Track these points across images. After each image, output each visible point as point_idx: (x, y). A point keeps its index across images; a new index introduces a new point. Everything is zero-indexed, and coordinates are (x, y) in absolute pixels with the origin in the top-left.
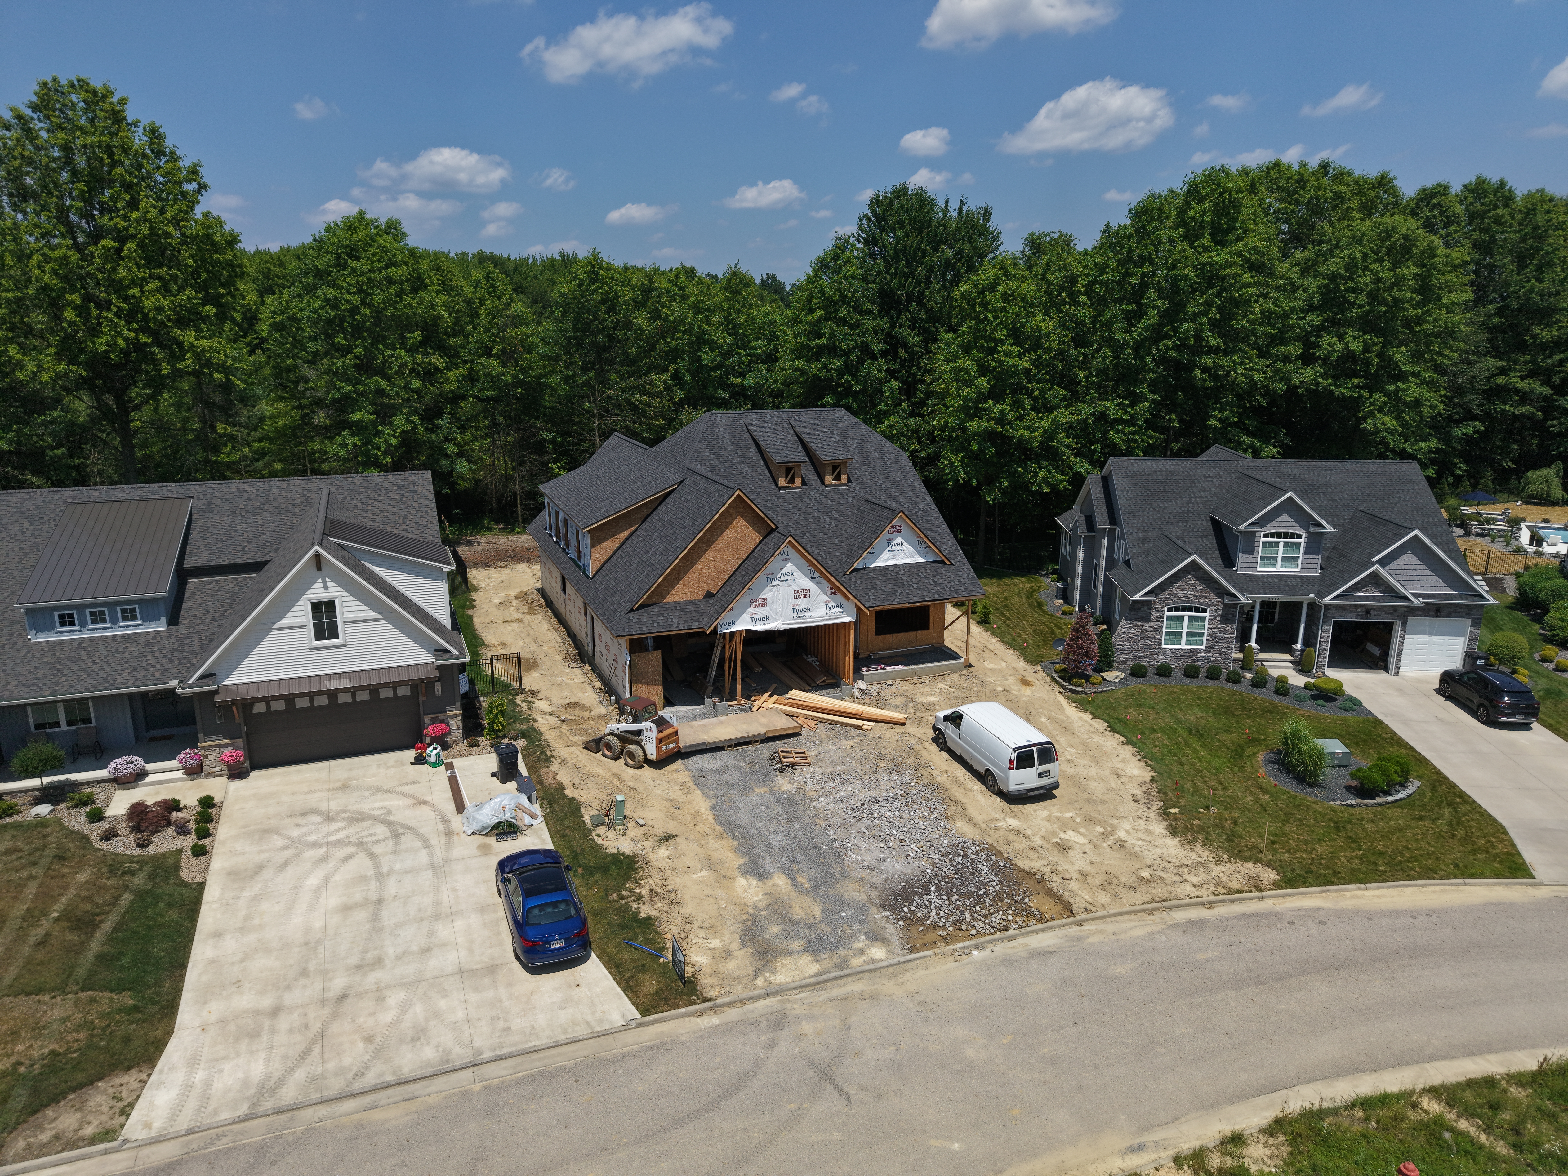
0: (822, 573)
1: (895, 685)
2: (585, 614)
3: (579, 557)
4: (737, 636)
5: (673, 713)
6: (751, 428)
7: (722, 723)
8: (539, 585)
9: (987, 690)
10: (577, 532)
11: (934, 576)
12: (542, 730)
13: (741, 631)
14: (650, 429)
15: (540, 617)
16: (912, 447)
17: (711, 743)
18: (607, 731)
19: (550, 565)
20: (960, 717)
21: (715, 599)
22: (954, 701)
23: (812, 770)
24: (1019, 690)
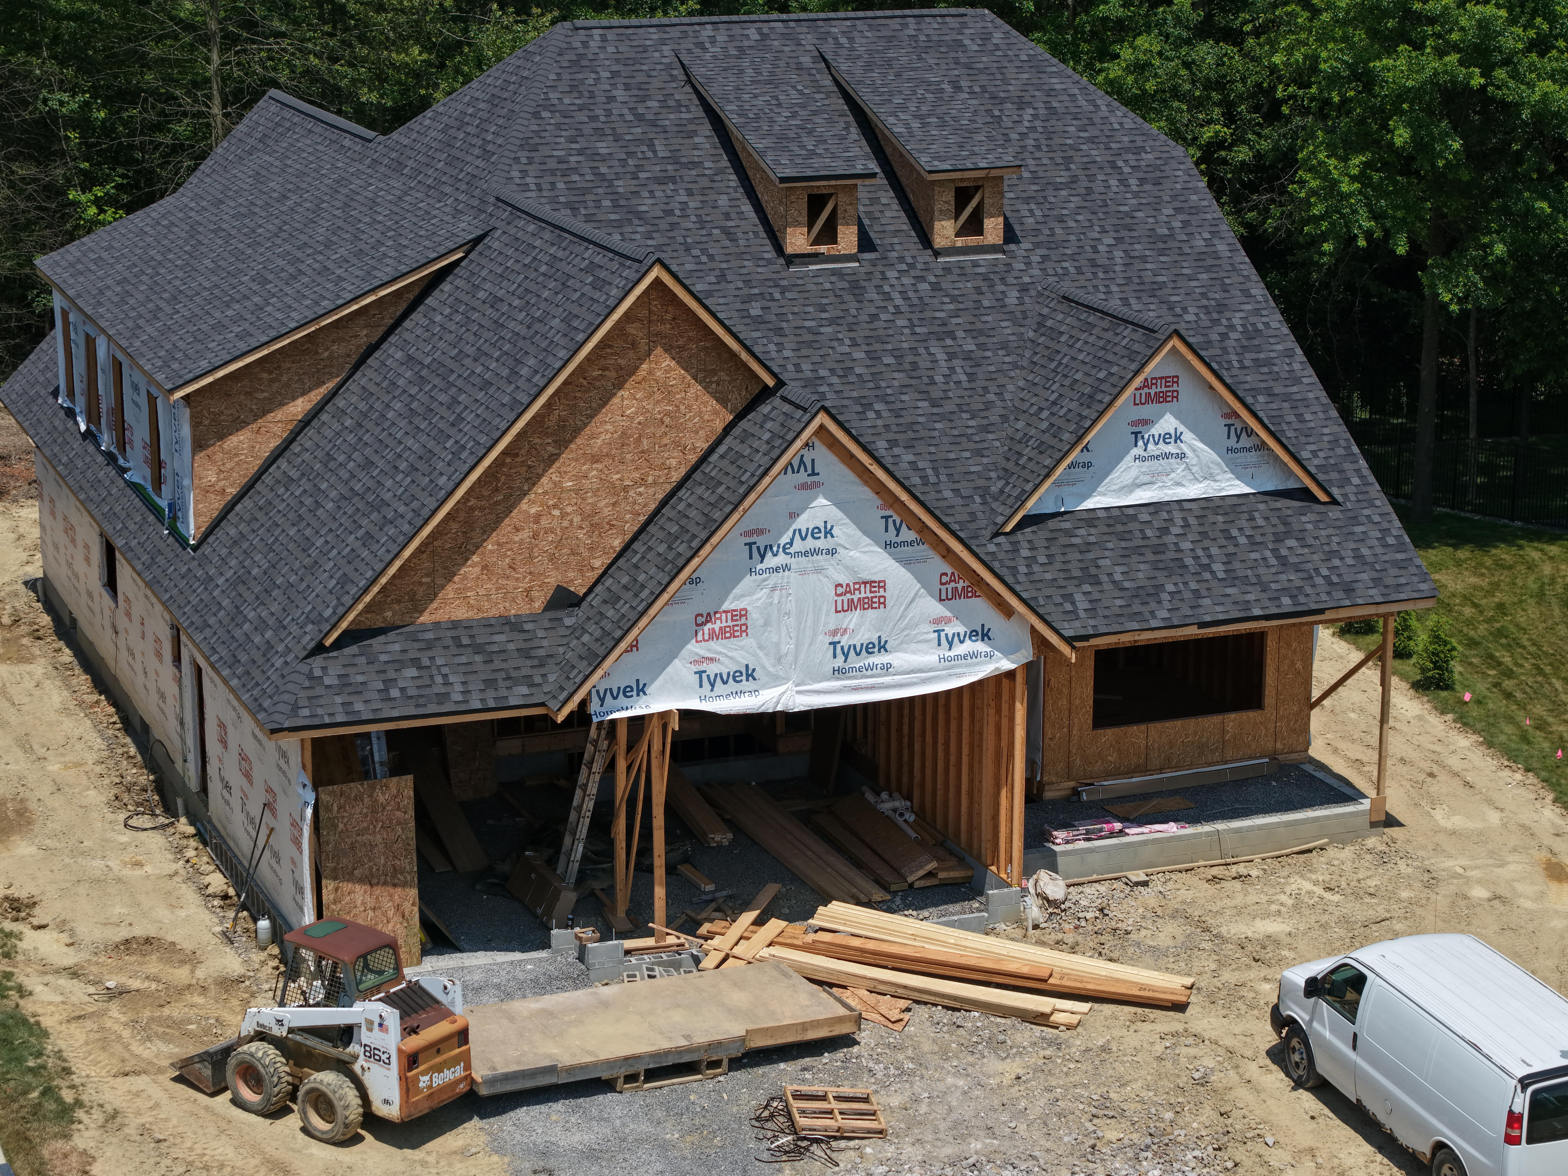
0: (923, 529)
1: (1157, 885)
2: (177, 659)
3: (158, 482)
4: (655, 730)
5: (451, 974)
6: (697, 71)
7: (605, 1004)
8: (35, 571)
9: (1441, 898)
10: (152, 401)
11: (1279, 539)
12: (47, 1022)
13: (664, 716)
14: (381, 78)
15: (39, 668)
16: (1208, 133)
17: (570, 1070)
18: (248, 1027)
19: (69, 506)
20: (1358, 981)
21: (581, 612)
22: (1340, 932)
23: (890, 1151)
24: (1541, 896)
